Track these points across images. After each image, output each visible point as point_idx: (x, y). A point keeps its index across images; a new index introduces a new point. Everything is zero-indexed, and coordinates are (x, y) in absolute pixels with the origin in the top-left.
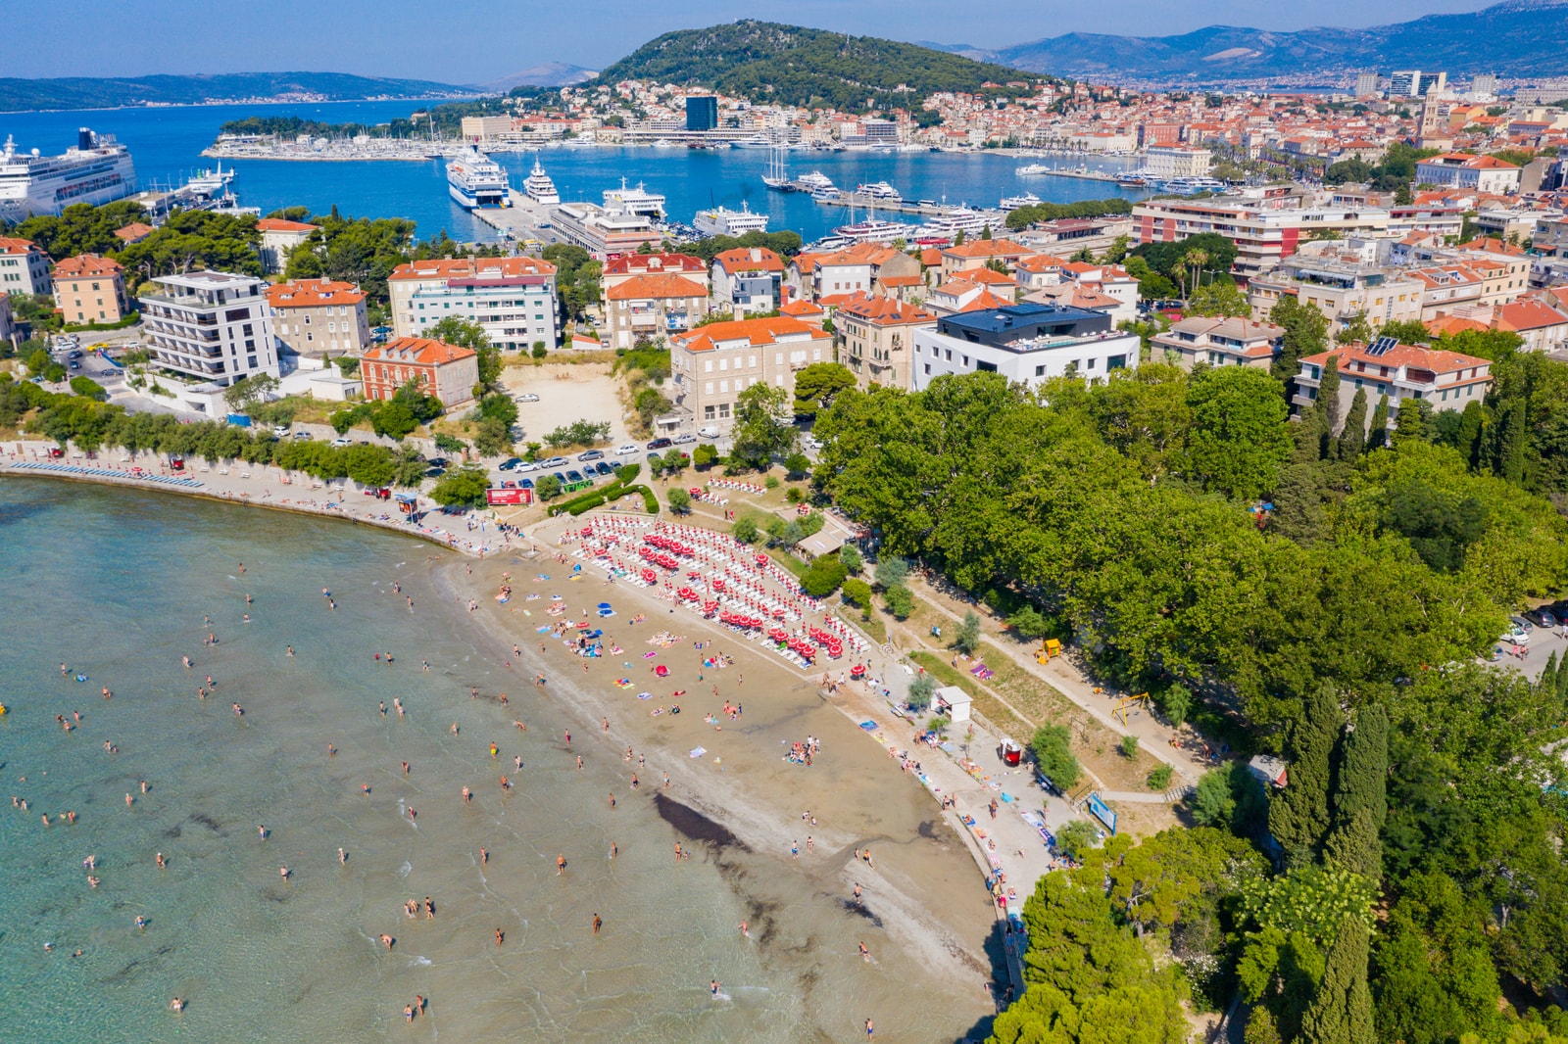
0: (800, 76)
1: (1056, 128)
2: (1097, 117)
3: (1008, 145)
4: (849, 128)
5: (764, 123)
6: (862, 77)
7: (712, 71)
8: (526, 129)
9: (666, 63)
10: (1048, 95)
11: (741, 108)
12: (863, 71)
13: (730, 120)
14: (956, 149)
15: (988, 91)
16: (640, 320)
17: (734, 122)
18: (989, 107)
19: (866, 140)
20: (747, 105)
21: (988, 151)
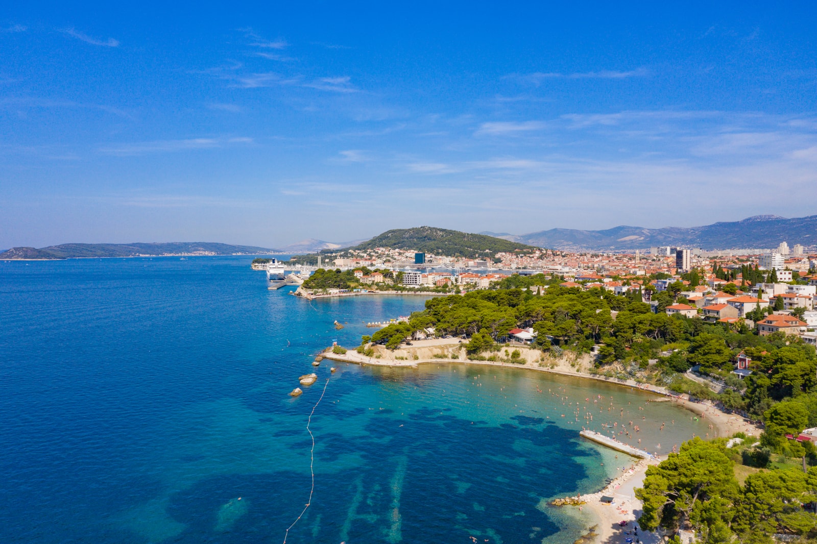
0: (451, 246)
1: (539, 263)
2: (553, 260)
3: (524, 268)
4: (471, 263)
5: (441, 262)
6: (473, 247)
7: (413, 245)
8: (357, 263)
9: (393, 242)
10: (538, 254)
11: (431, 257)
12: (473, 245)
13: (429, 261)
14: (507, 269)
15: (517, 252)
16: (467, 281)
17: (430, 261)
18: (517, 257)
19: (477, 267)
20: (433, 256)
21: (518, 270)
